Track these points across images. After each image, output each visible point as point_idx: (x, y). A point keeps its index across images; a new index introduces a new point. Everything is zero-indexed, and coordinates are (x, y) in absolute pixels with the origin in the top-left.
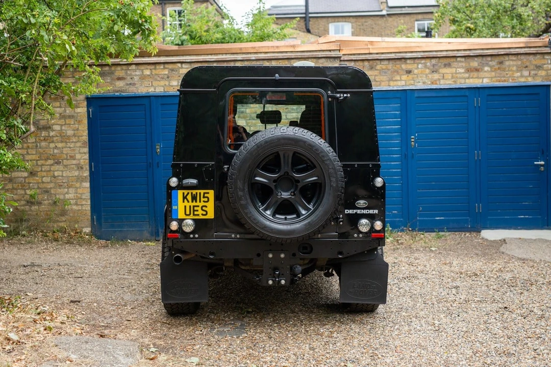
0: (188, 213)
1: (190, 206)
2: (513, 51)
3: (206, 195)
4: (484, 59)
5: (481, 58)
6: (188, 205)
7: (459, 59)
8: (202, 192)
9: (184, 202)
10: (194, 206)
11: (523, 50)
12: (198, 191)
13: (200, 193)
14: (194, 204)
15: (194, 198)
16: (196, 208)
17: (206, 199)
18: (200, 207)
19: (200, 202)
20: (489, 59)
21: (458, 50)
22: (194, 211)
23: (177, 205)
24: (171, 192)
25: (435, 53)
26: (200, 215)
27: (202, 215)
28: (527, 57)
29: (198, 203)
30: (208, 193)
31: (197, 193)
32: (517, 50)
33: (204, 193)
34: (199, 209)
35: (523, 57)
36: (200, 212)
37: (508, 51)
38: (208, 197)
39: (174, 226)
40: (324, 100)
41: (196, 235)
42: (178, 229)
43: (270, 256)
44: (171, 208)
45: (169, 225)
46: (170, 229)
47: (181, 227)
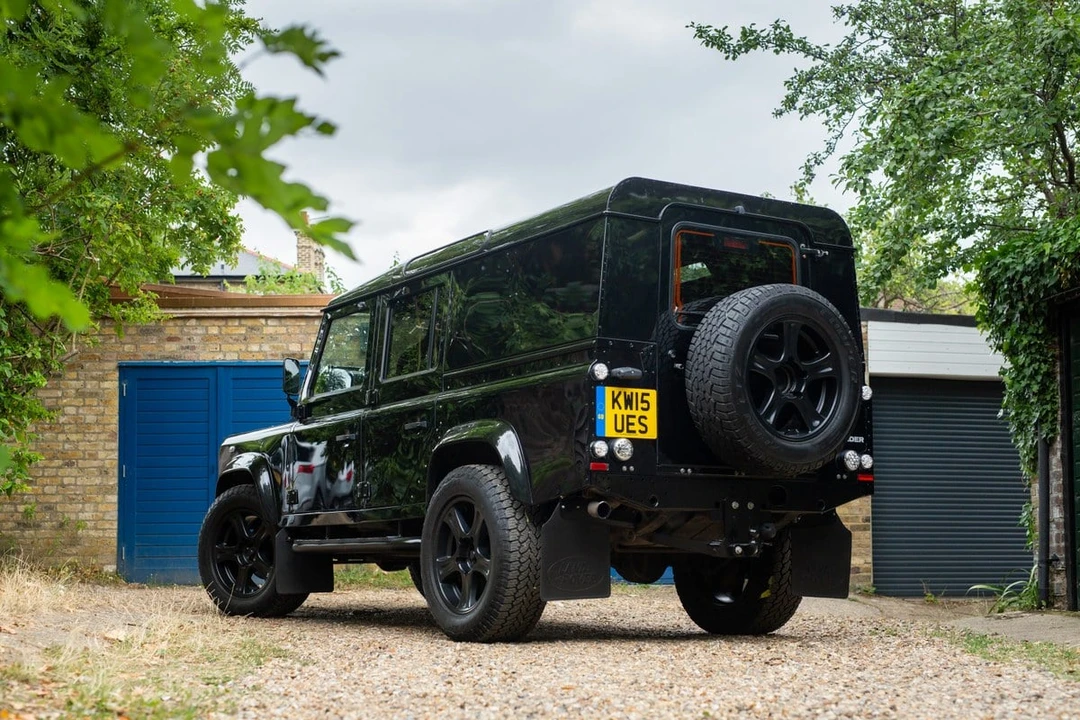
0: (620, 427)
1: (623, 416)
3: (645, 398)
6: (619, 412)
8: (640, 391)
9: (613, 407)
10: (628, 416)
12: (635, 390)
13: (637, 394)
15: (628, 402)
16: (631, 420)
17: (645, 405)
18: (637, 417)
19: (637, 409)
22: (629, 424)
23: (603, 412)
24: (595, 390)
26: (637, 432)
27: (641, 432)
29: (634, 412)
30: (648, 395)
31: (632, 393)
33: (643, 394)
34: (635, 421)
36: (637, 427)
38: (647, 402)
39: (601, 448)
40: (796, 257)
41: (632, 468)
42: (606, 455)
43: (735, 505)
44: (595, 417)
45: (593, 449)
46: (595, 454)
47: (611, 452)
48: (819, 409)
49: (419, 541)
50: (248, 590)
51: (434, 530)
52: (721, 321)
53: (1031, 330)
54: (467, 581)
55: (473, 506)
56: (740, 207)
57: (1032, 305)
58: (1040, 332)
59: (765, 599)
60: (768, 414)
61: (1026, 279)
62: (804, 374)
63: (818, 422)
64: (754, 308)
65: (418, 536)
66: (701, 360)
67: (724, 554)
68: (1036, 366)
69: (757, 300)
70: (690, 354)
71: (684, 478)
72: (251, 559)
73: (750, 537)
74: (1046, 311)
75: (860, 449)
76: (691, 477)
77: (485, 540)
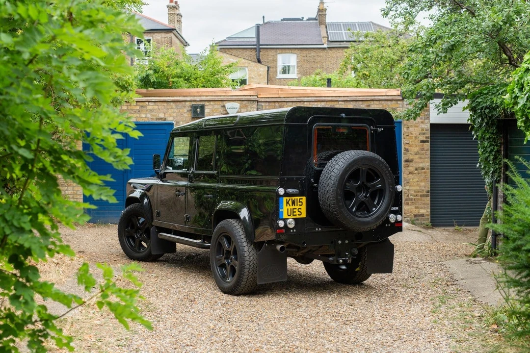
0: (289, 214)
1: (291, 209)
2: (376, 98)
3: (301, 200)
4: (357, 103)
5: (355, 102)
6: (289, 208)
7: (340, 103)
8: (298, 198)
9: (287, 206)
10: (293, 209)
11: (384, 97)
12: (296, 198)
13: (297, 199)
14: (294, 207)
15: (293, 203)
16: (294, 210)
17: (301, 204)
19: (297, 205)
20: (361, 103)
21: (339, 97)
22: (293, 212)
23: (283, 208)
24: (279, 199)
25: (324, 98)
26: (297, 215)
27: (299, 215)
28: (386, 102)
29: (296, 207)
30: (302, 199)
32: (379, 97)
33: (300, 199)
34: (296, 210)
35: (383, 102)
36: (297, 213)
37: (373, 98)
38: (302, 202)
39: (281, 224)
40: (369, 132)
41: (295, 230)
42: (284, 226)
43: (340, 242)
44: (279, 210)
45: (278, 224)
46: (278, 226)
47: (286, 224)
48: (375, 203)
49: (210, 245)
50: (140, 249)
51: (215, 245)
52: (332, 169)
53: (490, 131)
54: (228, 268)
55: (231, 238)
56: (344, 114)
57: (491, 121)
58: (495, 132)
59: (357, 271)
60: (352, 207)
61: (487, 111)
62: (369, 188)
63: (374, 209)
64: (347, 164)
65: (210, 243)
66: (324, 185)
67: (335, 263)
68: (492, 147)
69: (348, 160)
70: (320, 181)
71: (318, 232)
72: (141, 235)
73: (346, 256)
74: (497, 124)
75: (396, 213)
76: (320, 232)
77: (235, 253)
